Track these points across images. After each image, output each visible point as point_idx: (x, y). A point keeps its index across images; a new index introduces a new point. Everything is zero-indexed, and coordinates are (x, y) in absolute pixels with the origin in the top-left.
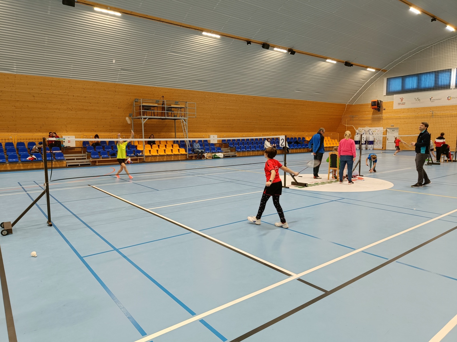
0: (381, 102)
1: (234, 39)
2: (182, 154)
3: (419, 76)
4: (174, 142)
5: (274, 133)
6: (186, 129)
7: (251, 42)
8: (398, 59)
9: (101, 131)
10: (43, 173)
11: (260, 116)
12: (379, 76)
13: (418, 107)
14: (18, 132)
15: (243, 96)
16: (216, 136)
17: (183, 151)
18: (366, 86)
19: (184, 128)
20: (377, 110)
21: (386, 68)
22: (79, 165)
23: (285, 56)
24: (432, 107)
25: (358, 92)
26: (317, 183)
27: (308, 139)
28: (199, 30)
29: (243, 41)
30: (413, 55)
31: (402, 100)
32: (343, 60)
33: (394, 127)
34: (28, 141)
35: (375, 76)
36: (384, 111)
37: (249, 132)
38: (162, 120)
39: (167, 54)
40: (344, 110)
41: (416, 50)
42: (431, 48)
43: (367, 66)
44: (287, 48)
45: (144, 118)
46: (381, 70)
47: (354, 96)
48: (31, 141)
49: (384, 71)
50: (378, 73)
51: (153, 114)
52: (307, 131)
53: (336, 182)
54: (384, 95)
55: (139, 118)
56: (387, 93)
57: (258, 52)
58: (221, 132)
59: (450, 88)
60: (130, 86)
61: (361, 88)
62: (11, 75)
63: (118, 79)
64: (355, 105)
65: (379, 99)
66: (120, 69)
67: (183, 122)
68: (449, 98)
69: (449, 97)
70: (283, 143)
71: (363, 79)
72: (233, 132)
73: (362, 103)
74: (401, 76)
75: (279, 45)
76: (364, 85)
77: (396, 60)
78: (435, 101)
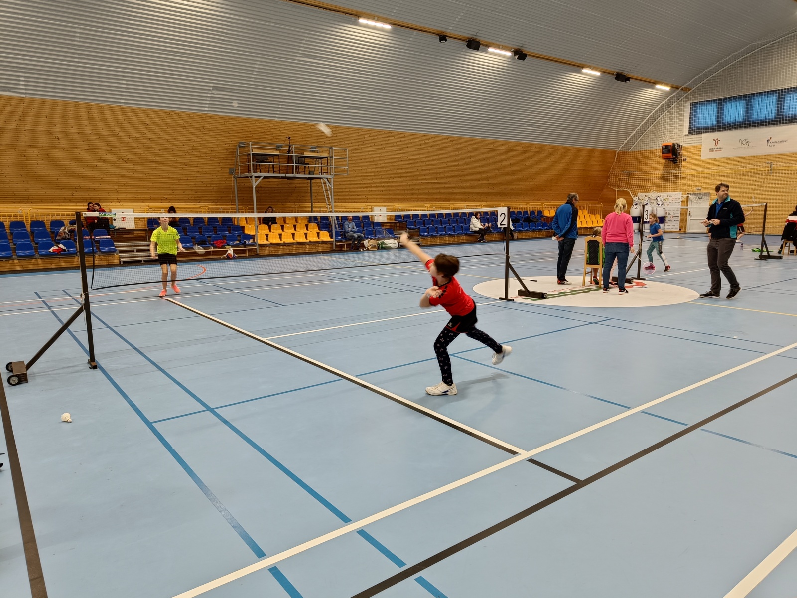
0: (679, 146)
1: (415, 32)
2: (323, 242)
3: (748, 98)
4: (310, 220)
5: (488, 203)
6: (330, 196)
7: (446, 36)
8: (711, 68)
9: (179, 201)
10: (78, 275)
11: (463, 172)
12: (677, 99)
13: (745, 156)
14: (32, 203)
15: (432, 136)
16: (384, 209)
17: (325, 236)
18: (653, 117)
19: (328, 195)
20: (671, 161)
21: (690, 84)
22: (143, 262)
23: (507, 63)
24: (770, 155)
25: (637, 128)
26: (563, 293)
27: (547, 213)
28: (353, 16)
29: (433, 36)
30: (738, 60)
31: (717, 143)
32: (612, 70)
33: (701, 192)
34: (51, 218)
35: (670, 99)
36: (684, 163)
37: (444, 201)
38: (288, 181)
39: (294, 60)
40: (613, 162)
41: (744, 51)
42: (772, 47)
43: (656, 81)
44: (512, 48)
45: (255, 177)
46: (681, 88)
47: (631, 135)
48: (56, 218)
49: (686, 89)
50: (674, 94)
51: (271, 170)
52: (547, 200)
53: (596, 290)
54: (685, 134)
55: (247, 177)
56: (690, 130)
57: (460, 55)
58: (394, 201)
60: (229, 118)
61: (644, 122)
62: (16, 98)
63: (208, 106)
64: (632, 152)
65: (675, 142)
66: (211, 88)
67: (325, 184)
70: (503, 221)
71: (647, 105)
72: (414, 201)
73: (645, 148)
74: (716, 100)
75: (498, 43)
76: (649, 116)
77: (709, 70)
78: (776, 144)
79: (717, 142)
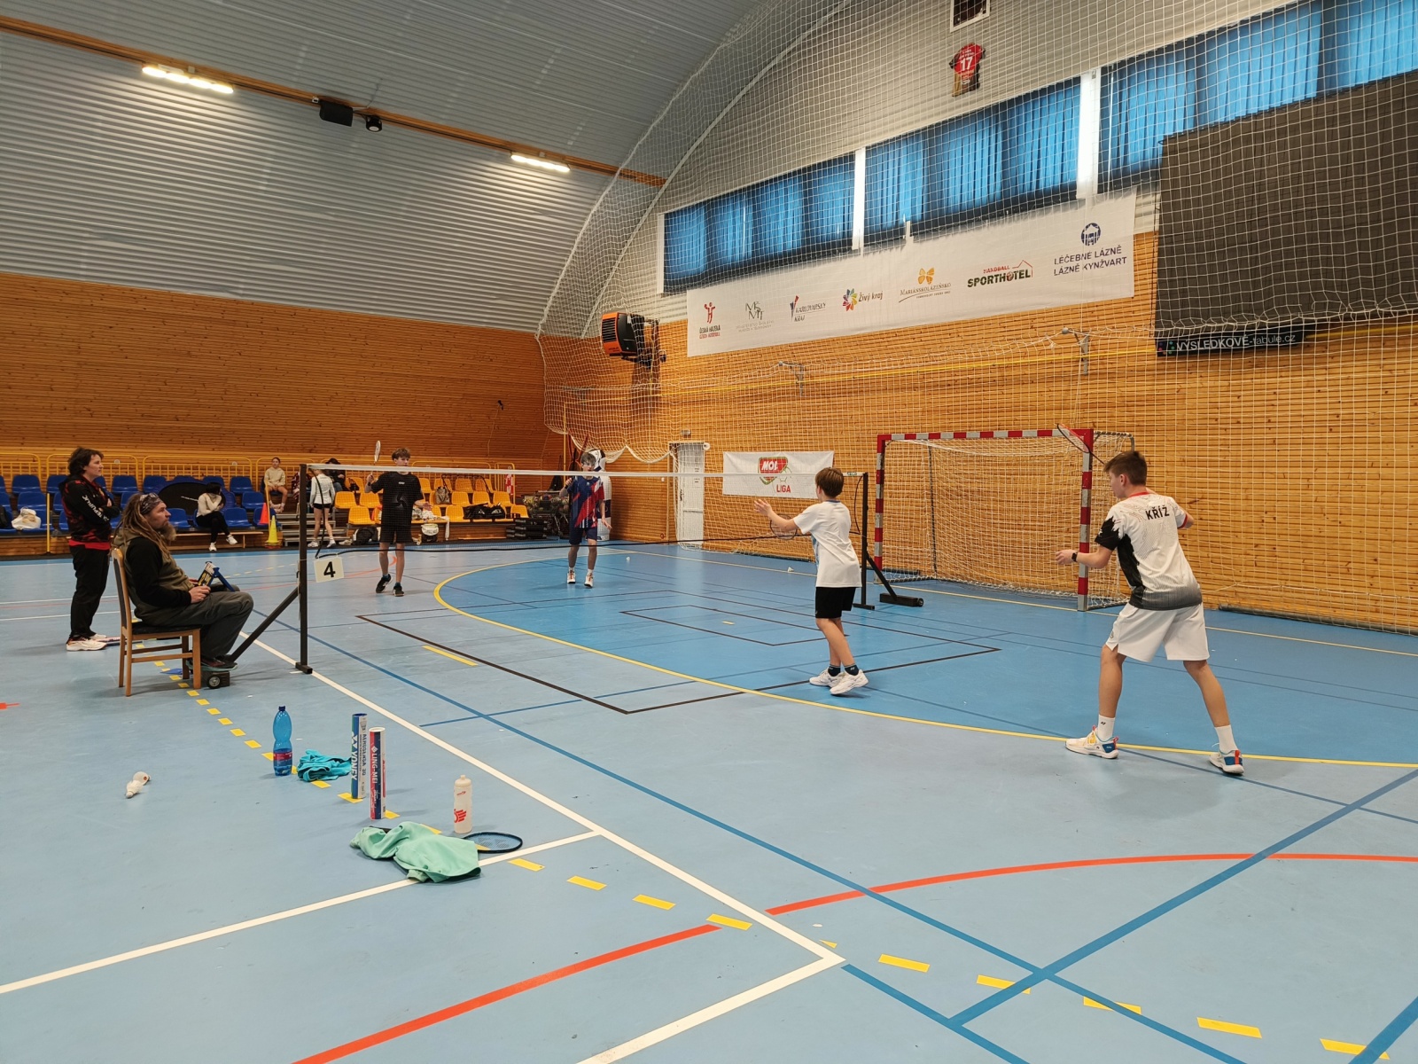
3: (753, 194)
8: (661, 117)
13: (755, 346)
20: (639, 362)
24: (799, 345)
31: (711, 314)
32: (310, 90)
33: (691, 441)
36: (663, 367)
40: (542, 363)
47: (553, 295)
50: (609, 188)
54: (660, 292)
56: (667, 285)
59: (850, 249)
61: (569, 260)
65: (627, 311)
68: (850, 300)
69: (848, 291)
74: (701, 205)
76: (575, 246)
77: (657, 121)
78: (807, 315)
79: (710, 309)
